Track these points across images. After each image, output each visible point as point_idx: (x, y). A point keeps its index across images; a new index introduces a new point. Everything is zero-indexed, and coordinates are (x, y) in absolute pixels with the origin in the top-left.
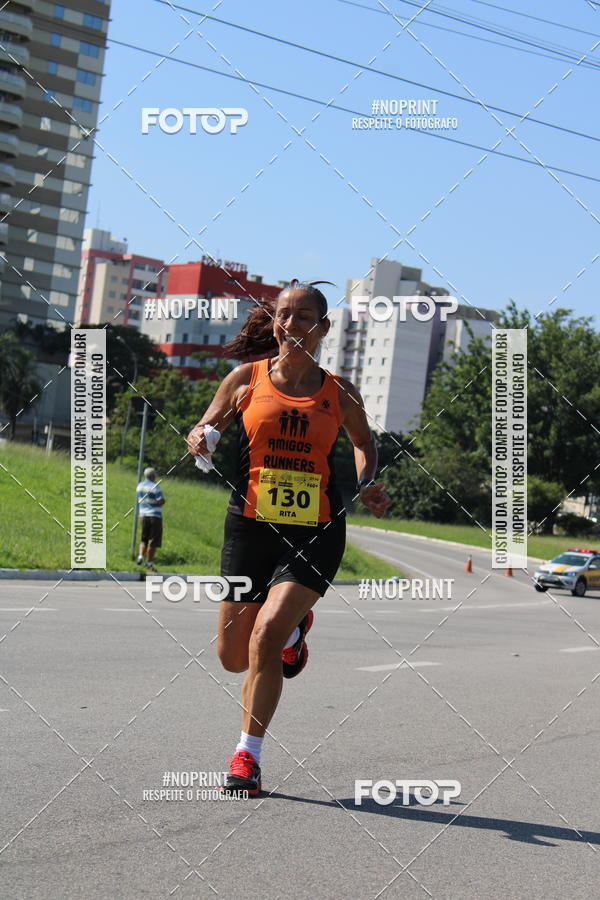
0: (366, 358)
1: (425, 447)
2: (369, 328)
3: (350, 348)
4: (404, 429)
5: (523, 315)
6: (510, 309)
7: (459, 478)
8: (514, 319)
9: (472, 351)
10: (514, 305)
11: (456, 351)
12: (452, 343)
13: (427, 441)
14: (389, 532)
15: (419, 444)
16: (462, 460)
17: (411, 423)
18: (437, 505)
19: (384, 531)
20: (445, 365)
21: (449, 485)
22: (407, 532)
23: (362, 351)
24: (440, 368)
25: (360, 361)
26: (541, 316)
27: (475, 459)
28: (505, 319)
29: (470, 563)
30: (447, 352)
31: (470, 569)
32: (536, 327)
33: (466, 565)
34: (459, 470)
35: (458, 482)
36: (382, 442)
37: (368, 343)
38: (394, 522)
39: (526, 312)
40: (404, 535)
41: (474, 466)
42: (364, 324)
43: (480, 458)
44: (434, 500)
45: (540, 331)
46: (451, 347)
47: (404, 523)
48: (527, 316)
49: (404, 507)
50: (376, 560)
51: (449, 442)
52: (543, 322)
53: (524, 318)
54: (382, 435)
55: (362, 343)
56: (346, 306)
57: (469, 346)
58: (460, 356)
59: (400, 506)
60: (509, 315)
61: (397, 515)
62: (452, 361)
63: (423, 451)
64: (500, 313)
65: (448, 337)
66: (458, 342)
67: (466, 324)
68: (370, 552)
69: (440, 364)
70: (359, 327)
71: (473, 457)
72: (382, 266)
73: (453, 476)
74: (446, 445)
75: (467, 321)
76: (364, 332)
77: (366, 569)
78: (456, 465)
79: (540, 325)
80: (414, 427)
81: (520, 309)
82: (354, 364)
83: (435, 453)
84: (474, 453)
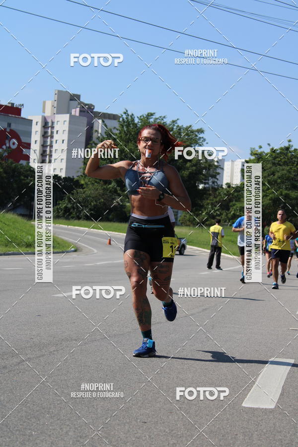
0: (54, 140)
1: (86, 183)
2: (55, 125)
3: (46, 135)
4: (75, 175)
5: (131, 116)
6: (125, 113)
7: (103, 198)
8: (127, 118)
9: (107, 135)
10: (127, 111)
11: (99, 135)
12: (97, 131)
13: (87, 180)
14: (69, 226)
15: (82, 182)
16: (104, 189)
17: (78, 172)
18: (92, 212)
19: (67, 226)
20: (94, 142)
21: (98, 202)
22: (78, 226)
23: (52, 137)
24: (92, 144)
25: (51, 142)
26: (141, 117)
27: (111, 188)
28: (123, 118)
29: (110, 240)
30: (95, 135)
31: (110, 243)
32: (138, 122)
33: (108, 241)
34: (103, 195)
35: (103, 200)
36: (64, 182)
37: (55, 132)
38: (72, 221)
39: (133, 115)
40: (77, 227)
41: (110, 192)
42: (53, 123)
43: (113, 188)
44: (91, 210)
45: (140, 124)
46: (96, 133)
47: (76, 222)
48: (133, 117)
49: (76, 214)
50: (63, 240)
51: (97, 180)
52: (141, 119)
53: (132, 118)
54: (64, 178)
55: (52, 133)
56: (43, 114)
57: (105, 132)
58: (101, 137)
59: (74, 213)
60: (124, 116)
61: (73, 218)
62: (97, 140)
63: (85, 186)
64: (120, 116)
65: (95, 128)
66: (100, 131)
67: (103, 121)
68: (60, 237)
69: (91, 142)
70: (50, 124)
71: (110, 187)
72: (60, 94)
73: (100, 198)
74: (96, 182)
75: (104, 120)
76: (53, 127)
77: (58, 245)
78: (101, 191)
79: (140, 121)
80: (80, 174)
81: (130, 113)
82: (49, 143)
83: (91, 186)
84: (110, 186)
